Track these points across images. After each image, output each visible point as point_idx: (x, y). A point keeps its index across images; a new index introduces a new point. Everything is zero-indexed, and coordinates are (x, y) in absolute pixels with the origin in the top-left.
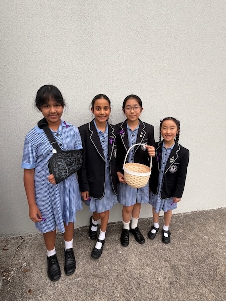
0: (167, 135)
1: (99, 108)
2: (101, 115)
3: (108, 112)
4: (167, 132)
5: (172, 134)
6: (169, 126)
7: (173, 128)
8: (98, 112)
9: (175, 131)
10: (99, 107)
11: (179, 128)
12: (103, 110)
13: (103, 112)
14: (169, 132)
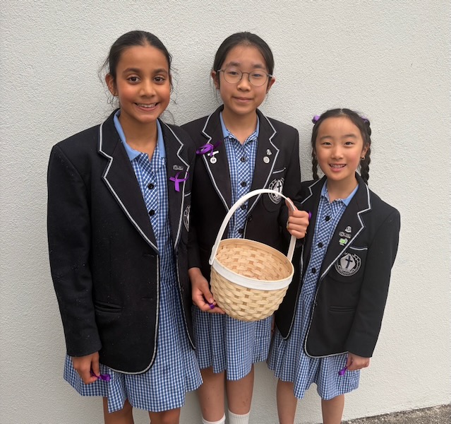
0: (334, 161)
1: (136, 76)
2: (144, 97)
3: (163, 89)
4: (333, 153)
5: (350, 160)
6: (338, 135)
7: (350, 139)
8: (131, 89)
9: (355, 151)
10: (137, 71)
11: (367, 142)
12: (148, 81)
13: (149, 87)
14: (340, 151)
